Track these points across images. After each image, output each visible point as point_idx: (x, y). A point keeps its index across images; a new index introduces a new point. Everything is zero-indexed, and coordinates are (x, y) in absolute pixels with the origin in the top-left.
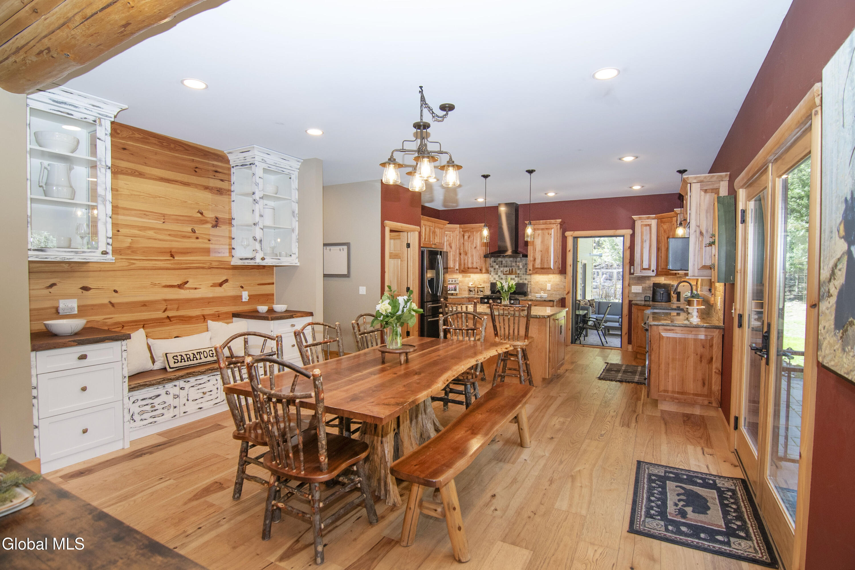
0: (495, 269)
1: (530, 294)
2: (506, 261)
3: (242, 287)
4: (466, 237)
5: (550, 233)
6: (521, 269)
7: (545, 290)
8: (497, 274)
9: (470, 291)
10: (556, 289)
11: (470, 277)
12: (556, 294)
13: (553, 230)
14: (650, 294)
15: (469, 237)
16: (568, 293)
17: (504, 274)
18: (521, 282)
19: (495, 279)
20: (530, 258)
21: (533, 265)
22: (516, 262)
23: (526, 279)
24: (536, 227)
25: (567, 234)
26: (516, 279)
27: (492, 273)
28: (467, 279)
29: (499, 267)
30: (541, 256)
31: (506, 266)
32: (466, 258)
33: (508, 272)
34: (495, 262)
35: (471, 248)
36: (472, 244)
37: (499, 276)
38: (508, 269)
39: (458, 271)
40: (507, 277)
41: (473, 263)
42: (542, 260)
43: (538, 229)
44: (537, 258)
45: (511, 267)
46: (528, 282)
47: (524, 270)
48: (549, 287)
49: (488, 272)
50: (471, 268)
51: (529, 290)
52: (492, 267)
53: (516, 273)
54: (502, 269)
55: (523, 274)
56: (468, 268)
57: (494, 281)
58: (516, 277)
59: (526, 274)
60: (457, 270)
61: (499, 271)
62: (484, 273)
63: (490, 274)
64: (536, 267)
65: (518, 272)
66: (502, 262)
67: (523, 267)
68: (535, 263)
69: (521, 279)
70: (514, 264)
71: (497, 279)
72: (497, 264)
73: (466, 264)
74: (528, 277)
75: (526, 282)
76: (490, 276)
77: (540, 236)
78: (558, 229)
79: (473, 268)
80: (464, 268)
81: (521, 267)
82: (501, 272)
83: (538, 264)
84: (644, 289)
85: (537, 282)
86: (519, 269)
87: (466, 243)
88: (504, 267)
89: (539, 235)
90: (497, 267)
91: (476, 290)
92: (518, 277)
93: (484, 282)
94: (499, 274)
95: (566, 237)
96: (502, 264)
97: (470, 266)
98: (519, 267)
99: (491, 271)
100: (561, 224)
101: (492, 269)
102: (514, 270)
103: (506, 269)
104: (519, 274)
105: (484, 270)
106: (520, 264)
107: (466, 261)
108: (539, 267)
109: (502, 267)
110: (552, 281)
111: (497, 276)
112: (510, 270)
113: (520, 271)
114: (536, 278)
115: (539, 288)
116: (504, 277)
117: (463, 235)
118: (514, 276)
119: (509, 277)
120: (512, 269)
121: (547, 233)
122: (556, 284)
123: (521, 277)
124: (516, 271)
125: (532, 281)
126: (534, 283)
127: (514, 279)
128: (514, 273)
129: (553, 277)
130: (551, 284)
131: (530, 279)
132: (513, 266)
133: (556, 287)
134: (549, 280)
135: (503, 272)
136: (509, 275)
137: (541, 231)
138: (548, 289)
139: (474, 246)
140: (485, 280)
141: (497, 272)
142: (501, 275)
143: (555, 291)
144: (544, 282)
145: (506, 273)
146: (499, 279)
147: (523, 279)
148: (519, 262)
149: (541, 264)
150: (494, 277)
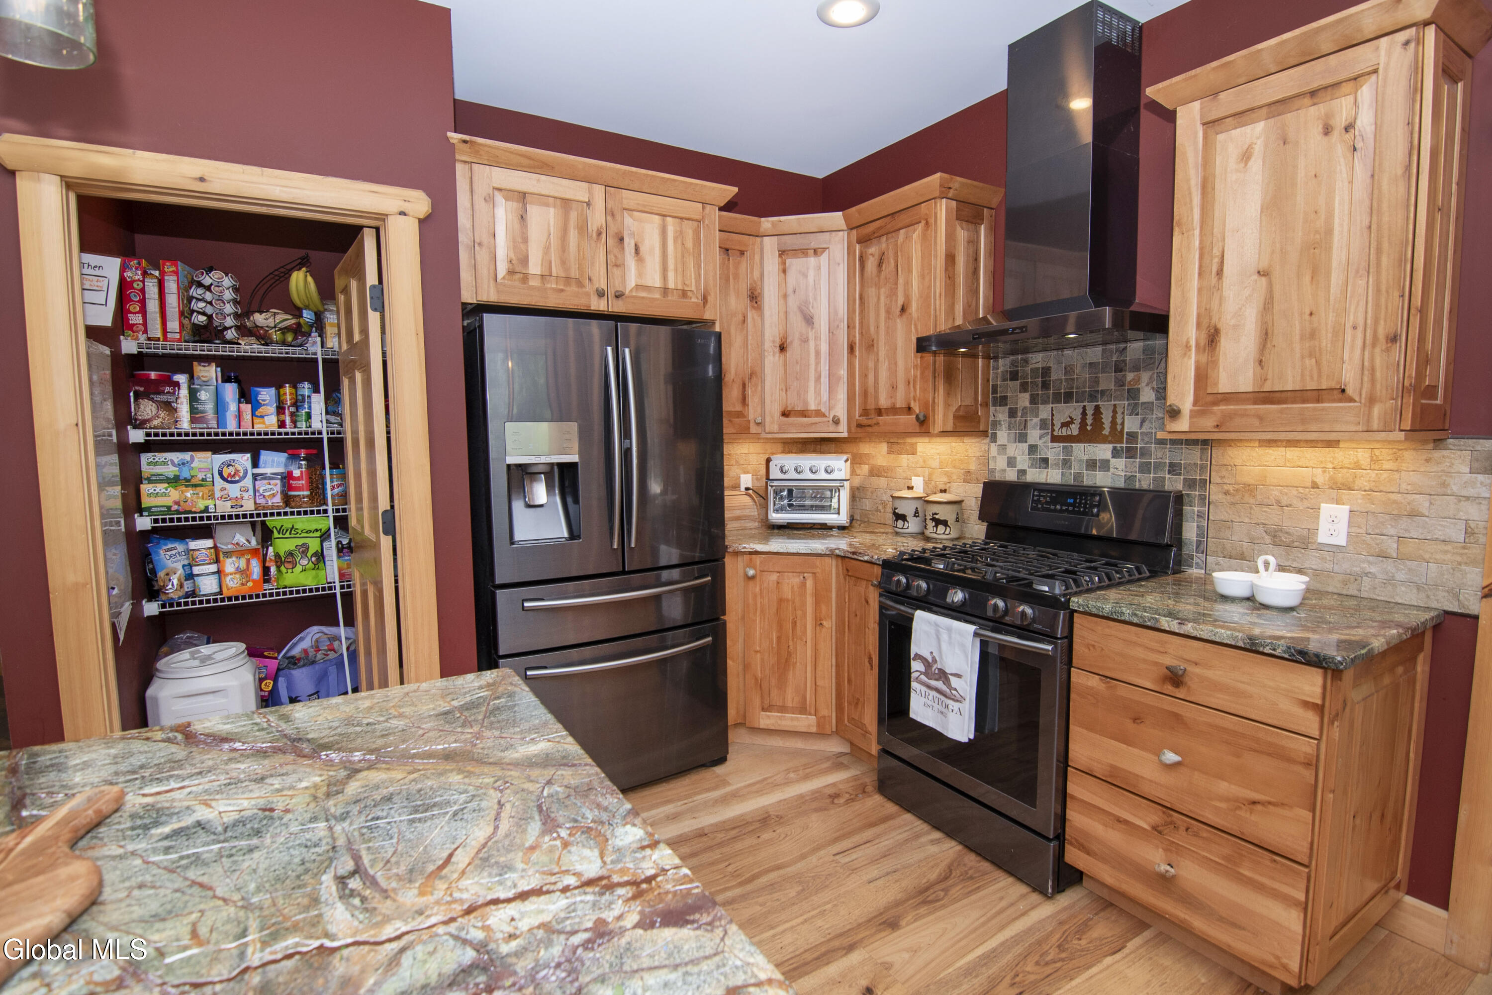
0: (1012, 413)
1: (1198, 558)
2: (1069, 370)
4: (871, 264)
5: (1345, 117)
6: (1149, 406)
8: (1023, 438)
10: (1394, 548)
11: (914, 453)
12: (1390, 581)
13: (1366, 92)
15: (882, 263)
17: (1055, 439)
18: (1145, 482)
19: (1011, 462)
20: (1183, 329)
21: (1202, 378)
22: (1119, 368)
23: (1174, 469)
24: (1229, 101)
26: (1120, 465)
27: (1003, 435)
28: (905, 460)
29: (1034, 400)
30: (1268, 305)
31: (1068, 397)
32: (871, 365)
33: (1075, 430)
34: (1014, 376)
35: (888, 312)
36: (893, 293)
37: (1033, 449)
38: (1072, 410)
40: (1067, 451)
42: (1266, 336)
43: (1242, 116)
44: (1226, 322)
45: (1093, 397)
46: (1191, 484)
48: (1332, 523)
51: (1190, 532)
52: (1002, 401)
53: (1116, 435)
54: (1045, 411)
55: (1158, 440)
56: (879, 412)
57: (1011, 476)
58: (1116, 454)
61: (1034, 421)
62: (944, 433)
63: (994, 439)
64: (1224, 385)
65: (1131, 424)
66: (1046, 371)
68: (1213, 363)
69: (1145, 468)
70: (1107, 382)
71: (1023, 461)
72: (1024, 388)
73: (871, 390)
75: (1174, 484)
76: (992, 448)
77: (1256, 164)
79: (893, 410)
81: (1147, 394)
82: (1043, 424)
83: (1232, 369)
85: (1256, 490)
86: (1134, 411)
87: (872, 294)
88: (1057, 399)
89: (1246, 156)
90: (1024, 400)
92: (1130, 453)
94: (1034, 435)
96: (1045, 385)
98: (1133, 394)
99: (995, 424)
101: (1001, 414)
102: (1107, 418)
103: (1065, 412)
104: (1132, 436)
105: (941, 418)
106: (1145, 377)
107: (870, 380)
108: (1245, 383)
109: (1045, 402)
110: (1360, 483)
111: (1025, 446)
112: (1084, 413)
113: (1143, 421)
114: (1238, 462)
115: (1261, 529)
116: (1053, 451)
117: (861, 257)
118: (1103, 451)
119: (1081, 452)
120: (1097, 409)
121: (1316, 130)
122: (1399, 516)
123: (1145, 453)
124: (1119, 421)
125: (1215, 478)
126: (1226, 493)
127: (1105, 465)
128: (1106, 432)
129: (1374, 460)
130: (1347, 508)
131: (1203, 468)
132: (1103, 392)
133: (1392, 531)
134: (1340, 476)
135: (1053, 425)
136: (1082, 445)
137: (1260, 126)
138: (1323, 537)
139: (901, 301)
140: (973, 467)
141: (1025, 427)
142: (1040, 443)
143: (1383, 556)
144: (1294, 492)
145: (1065, 432)
146: (1032, 466)
147: (1159, 466)
148: (1135, 368)
149: (1261, 364)
150: (1012, 450)
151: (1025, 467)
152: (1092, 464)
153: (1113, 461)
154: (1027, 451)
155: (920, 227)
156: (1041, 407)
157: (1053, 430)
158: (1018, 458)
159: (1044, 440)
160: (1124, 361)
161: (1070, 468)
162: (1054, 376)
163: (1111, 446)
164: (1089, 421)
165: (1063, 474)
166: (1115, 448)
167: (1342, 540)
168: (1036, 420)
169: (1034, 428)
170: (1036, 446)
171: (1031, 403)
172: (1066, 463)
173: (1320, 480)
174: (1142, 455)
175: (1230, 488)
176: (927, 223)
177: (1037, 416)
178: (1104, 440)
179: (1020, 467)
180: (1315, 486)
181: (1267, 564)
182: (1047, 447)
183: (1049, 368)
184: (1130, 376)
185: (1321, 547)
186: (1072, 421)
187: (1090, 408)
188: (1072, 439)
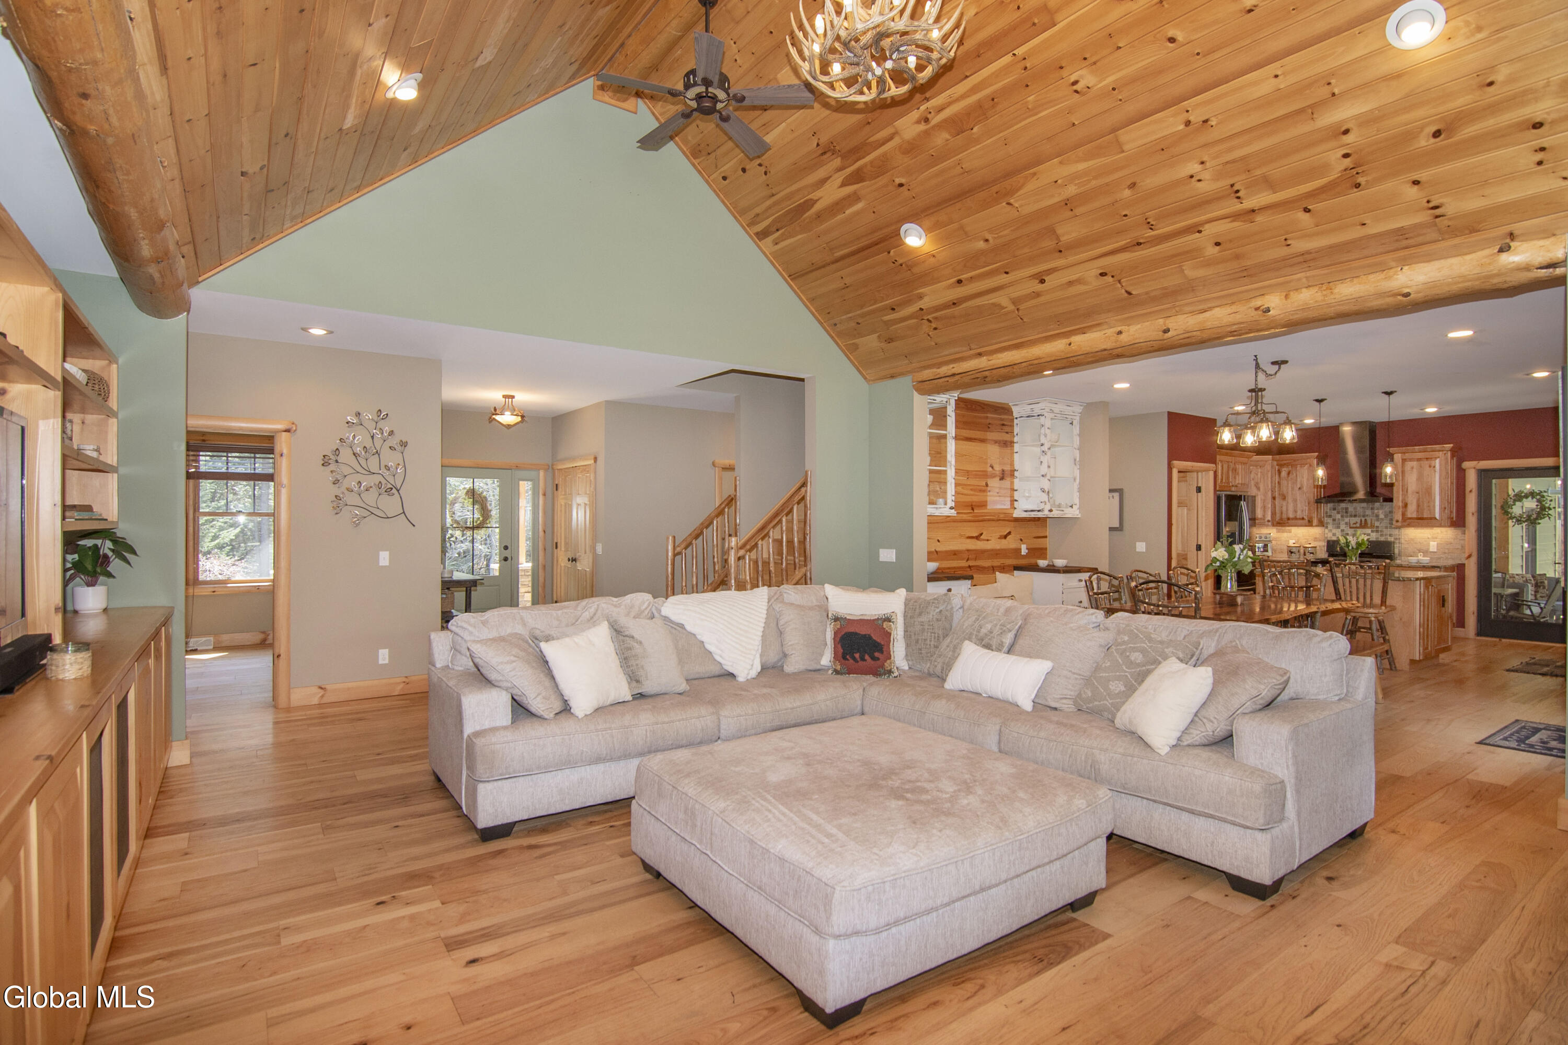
0: (1334, 520)
1: (1399, 557)
2: (1355, 508)
3: (1021, 540)
4: (1284, 474)
5: (1433, 465)
6: (1382, 519)
7: (1426, 552)
8: (1338, 527)
9: (1292, 553)
10: (1447, 551)
11: (1290, 532)
12: (1447, 558)
13: (1437, 461)
15: (1289, 473)
16: (1470, 556)
17: (1350, 528)
18: (1382, 539)
19: (1334, 535)
20: (1398, 501)
21: (1403, 514)
22: (1372, 509)
23: (1391, 535)
24: (1407, 456)
25: (1466, 465)
26: (1373, 534)
27: (1330, 527)
28: (1285, 535)
29: (1342, 516)
30: (1418, 500)
31: (1355, 516)
32: (1284, 504)
33: (1358, 525)
34: (1334, 509)
35: (1293, 489)
36: (1295, 482)
37: (1342, 531)
38: (1358, 520)
39: (1270, 523)
40: (1355, 530)
41: (1296, 511)
42: (1418, 506)
43: (1411, 460)
44: (1409, 502)
45: (1364, 516)
46: (1396, 539)
47: (1386, 521)
48: (1433, 546)
49: (1321, 524)
50: (1293, 519)
51: (1396, 551)
52: (1330, 516)
53: (1372, 526)
54: (1347, 520)
55: (1386, 528)
56: (1288, 519)
57: (1334, 538)
58: (1372, 531)
59: (1391, 528)
60: (1268, 521)
61: (1342, 523)
62: (1316, 526)
63: (1327, 527)
64: (1409, 516)
66: (1347, 509)
67: (1386, 516)
68: (1406, 510)
69: (1382, 535)
70: (1368, 512)
71: (1339, 534)
72: (1338, 513)
73: (1284, 512)
74: (1396, 532)
75: (1391, 539)
76: (1327, 531)
77: (1415, 470)
78: (1447, 459)
79: (1296, 518)
80: (1281, 519)
81: (1382, 516)
82: (1346, 523)
83: (1412, 512)
85: (1412, 540)
86: (1378, 520)
87: (1284, 483)
88: (1351, 516)
89: (1412, 468)
90: (1339, 516)
91: (1302, 551)
92: (1377, 531)
93: (1316, 539)
94: (1343, 527)
95: (1464, 470)
96: (1347, 512)
97: (1291, 516)
98: (1377, 516)
99: (1327, 523)
100: (1452, 450)
101: (1330, 520)
102: (1369, 522)
103: (1353, 520)
104: (1377, 527)
105: (1315, 522)
106: (1381, 512)
107: (1284, 509)
108: (1414, 516)
109: (1347, 517)
110: (1440, 536)
111: (1340, 530)
112: (1361, 521)
113: (1381, 523)
114: (1409, 533)
115: (1412, 549)
116: (1350, 532)
117: (1279, 470)
118: (1369, 531)
119: (1361, 532)
120: (1365, 520)
121: (1428, 466)
122: (1448, 543)
124: (1373, 523)
125: (1403, 537)
126: (1405, 541)
127: (1369, 535)
128: (1368, 526)
129: (1443, 532)
130: (1437, 541)
131: (1397, 535)
132: (1367, 515)
133: (1446, 548)
134: (1435, 535)
135: (1349, 524)
136: (1362, 530)
137: (1415, 463)
138: (1431, 550)
139: (1299, 486)
140: (1318, 536)
141: (1339, 524)
143: (1445, 553)
144: (1424, 539)
145: (1354, 526)
146: (1343, 536)
147: (1386, 535)
148: (1378, 509)
149: (1418, 511)
150: (1334, 531)
152: (1365, 535)
153: (1371, 534)
155: (1306, 466)
156: (1345, 519)
158: (1337, 533)
159: (1346, 528)
160: (1374, 507)
161: (1357, 536)
162: (1350, 510)
164: (1363, 522)
167: (1436, 550)
170: (1344, 530)
171: (1341, 518)
173: (1430, 536)
174: (1381, 532)
175: (1407, 539)
176: (1310, 465)
177: (1344, 521)
178: (1369, 528)
179: (1339, 537)
180: (1428, 538)
182: (1347, 531)
184: (1376, 511)
185: (1431, 552)
186: (1357, 523)
187: (1363, 520)
188: (1357, 528)
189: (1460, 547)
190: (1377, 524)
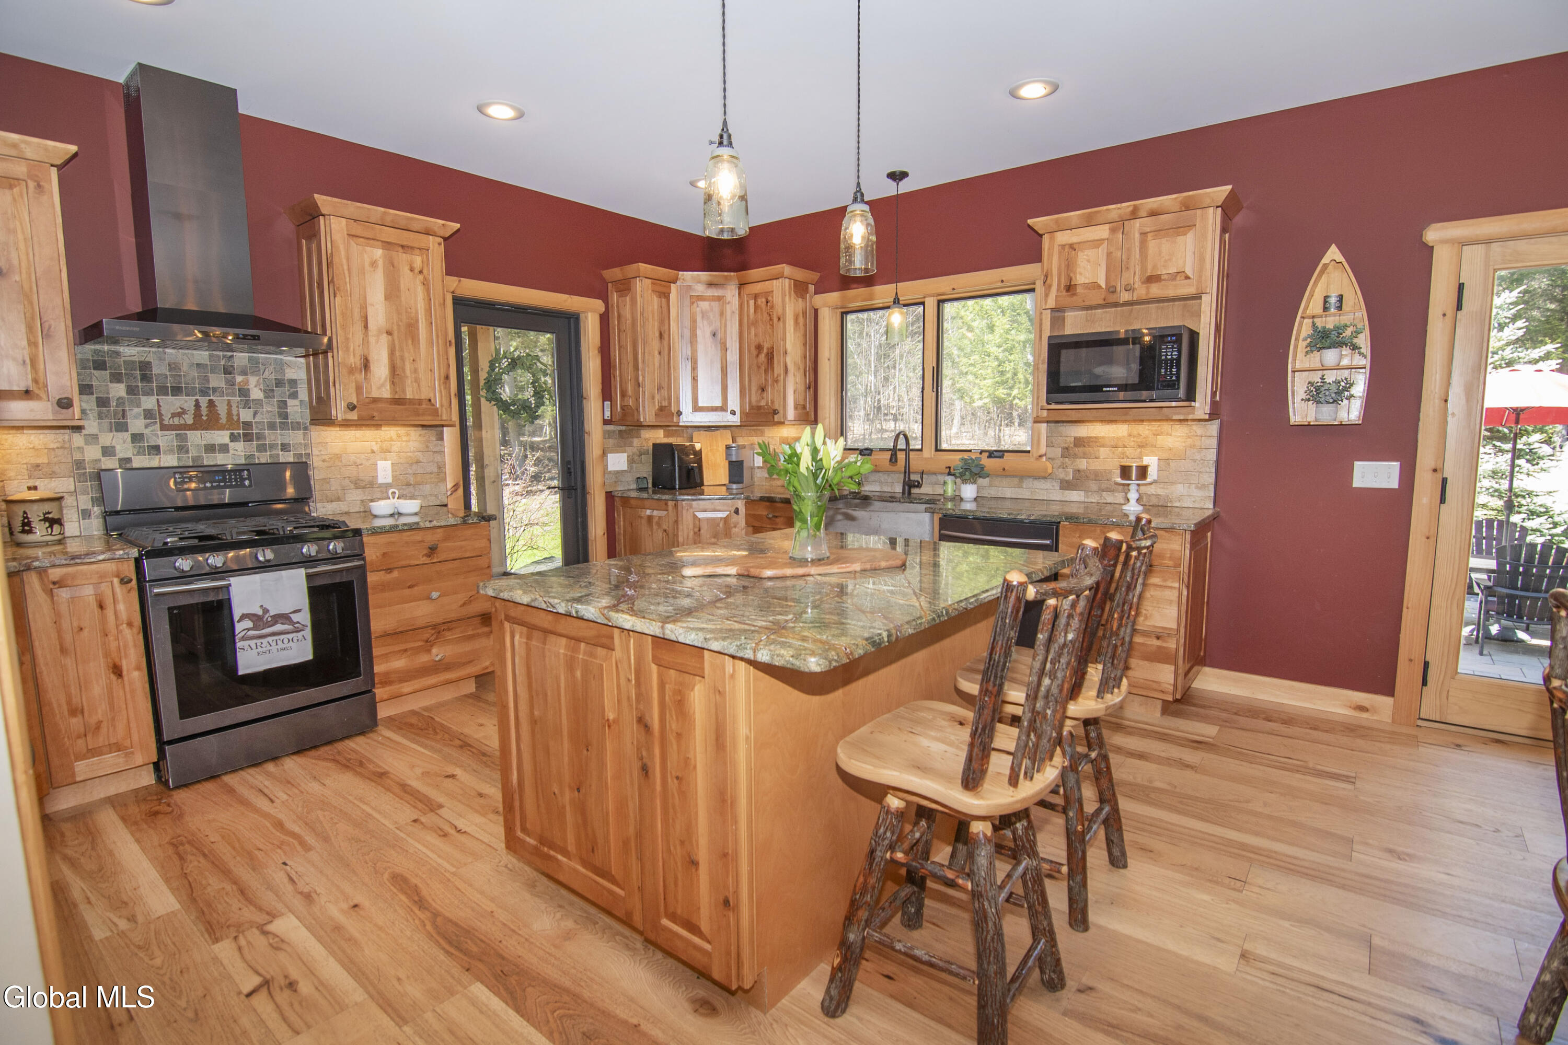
0: (103, 402)
2: (173, 367)
6: (258, 402)
8: (121, 427)
10: (412, 479)
14: (646, 470)
16: (456, 487)
17: (164, 427)
18: (264, 458)
19: (108, 451)
20: (341, 353)
22: (228, 371)
23: (285, 447)
26: (238, 447)
27: (91, 425)
29: (131, 391)
31: (176, 391)
33: (189, 418)
34: (100, 365)
37: (137, 437)
38: (187, 402)
40: (182, 438)
42: (393, 368)
43: (369, 239)
44: (371, 357)
45: (204, 392)
47: (270, 407)
48: (384, 471)
52: (88, 389)
53: (232, 422)
54: (149, 402)
55: (272, 426)
57: (109, 465)
58: (233, 438)
59: (284, 426)
61: (133, 411)
65: (244, 415)
66: (145, 366)
67: (269, 393)
69: (262, 448)
70: (217, 381)
71: (125, 450)
72: (116, 378)
74: (295, 437)
75: (294, 457)
77: (380, 271)
81: (256, 394)
82: (148, 414)
84: (631, 461)
85: (338, 457)
86: (247, 405)
88: (163, 390)
89: (374, 264)
90: (118, 390)
92: (248, 438)
94: (137, 424)
96: (146, 378)
98: (244, 392)
101: (90, 403)
102: (222, 410)
103: (171, 404)
104: (248, 425)
106: (253, 380)
109: (148, 393)
110: (395, 448)
111: (127, 436)
112: (197, 405)
113: (255, 414)
114: (328, 440)
115: (347, 481)
116: (165, 439)
118: (222, 437)
119: (196, 438)
120: (211, 404)
121: (406, 267)
122: (412, 464)
123: (260, 437)
124: (234, 412)
125: (315, 452)
126: (324, 461)
127: (224, 448)
128: (223, 420)
129: (399, 436)
130: (390, 462)
131: (306, 445)
132: (215, 390)
133: (410, 472)
134: (385, 445)
135: (161, 415)
136: (198, 432)
137: (380, 251)
138: (381, 480)
141: (124, 416)
142: (147, 432)
143: (408, 485)
144: (363, 456)
145: (176, 421)
146: (139, 453)
147: (272, 446)
148: (244, 373)
149: (393, 383)
150: (107, 439)
151: (129, 455)
152: (211, 448)
153: (232, 445)
154: (129, 439)
156: (143, 398)
157: (162, 420)
158: (118, 448)
159: (150, 429)
160: (232, 366)
161: (187, 452)
162: (155, 371)
163: (228, 433)
164: (204, 411)
165: (179, 459)
166: (232, 434)
167: (390, 480)
168: (136, 410)
169: (136, 417)
170: (142, 435)
171: (128, 393)
172: (182, 449)
173: (375, 448)
174: (258, 439)
175: (326, 457)
177: (139, 406)
178: (222, 428)
179: (121, 455)
180: (373, 452)
181: (394, 493)
182: (157, 436)
183: (149, 363)
184: (239, 379)
185: (381, 486)
186: (183, 412)
187: (204, 402)
188: (186, 427)
189: (435, 470)
190: (246, 415)
